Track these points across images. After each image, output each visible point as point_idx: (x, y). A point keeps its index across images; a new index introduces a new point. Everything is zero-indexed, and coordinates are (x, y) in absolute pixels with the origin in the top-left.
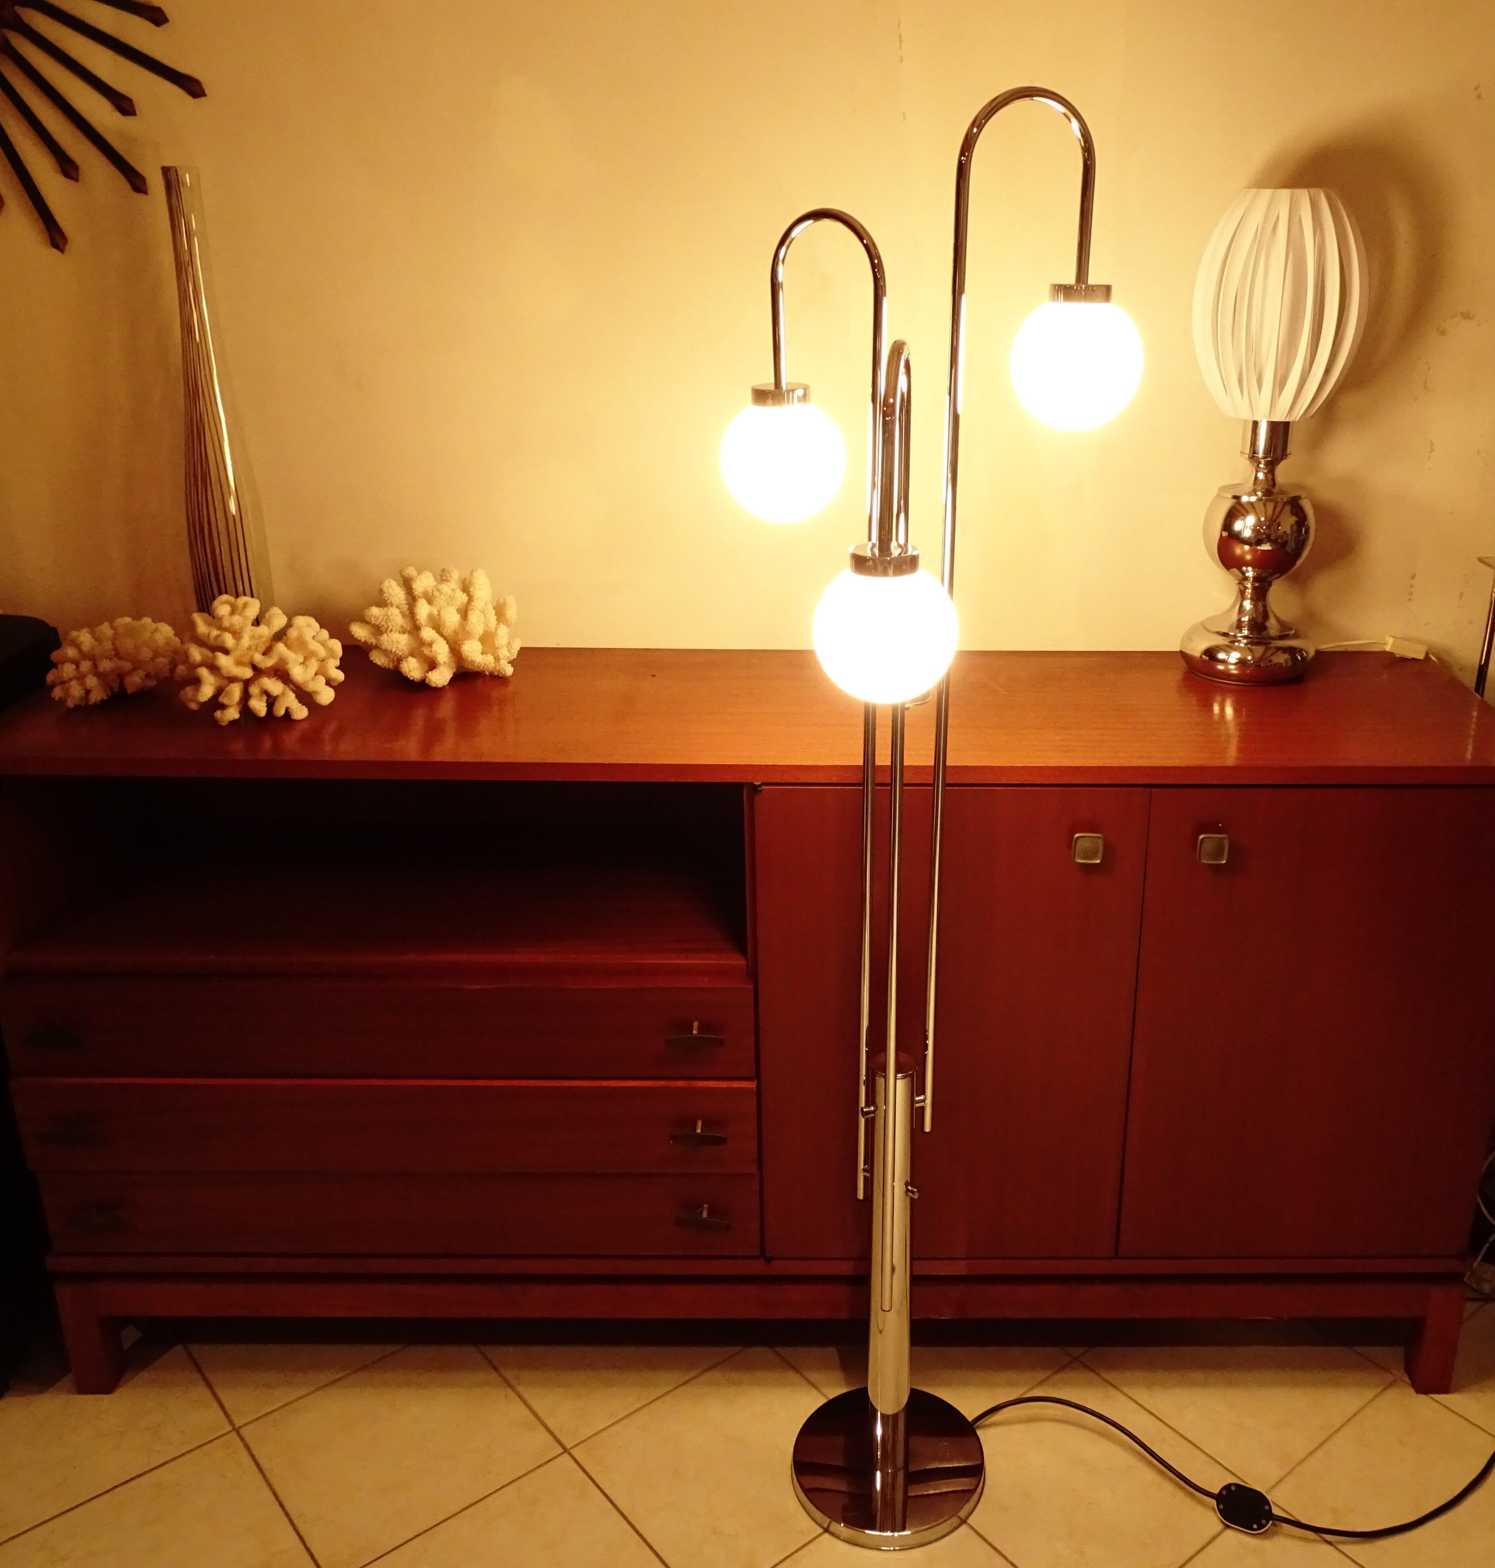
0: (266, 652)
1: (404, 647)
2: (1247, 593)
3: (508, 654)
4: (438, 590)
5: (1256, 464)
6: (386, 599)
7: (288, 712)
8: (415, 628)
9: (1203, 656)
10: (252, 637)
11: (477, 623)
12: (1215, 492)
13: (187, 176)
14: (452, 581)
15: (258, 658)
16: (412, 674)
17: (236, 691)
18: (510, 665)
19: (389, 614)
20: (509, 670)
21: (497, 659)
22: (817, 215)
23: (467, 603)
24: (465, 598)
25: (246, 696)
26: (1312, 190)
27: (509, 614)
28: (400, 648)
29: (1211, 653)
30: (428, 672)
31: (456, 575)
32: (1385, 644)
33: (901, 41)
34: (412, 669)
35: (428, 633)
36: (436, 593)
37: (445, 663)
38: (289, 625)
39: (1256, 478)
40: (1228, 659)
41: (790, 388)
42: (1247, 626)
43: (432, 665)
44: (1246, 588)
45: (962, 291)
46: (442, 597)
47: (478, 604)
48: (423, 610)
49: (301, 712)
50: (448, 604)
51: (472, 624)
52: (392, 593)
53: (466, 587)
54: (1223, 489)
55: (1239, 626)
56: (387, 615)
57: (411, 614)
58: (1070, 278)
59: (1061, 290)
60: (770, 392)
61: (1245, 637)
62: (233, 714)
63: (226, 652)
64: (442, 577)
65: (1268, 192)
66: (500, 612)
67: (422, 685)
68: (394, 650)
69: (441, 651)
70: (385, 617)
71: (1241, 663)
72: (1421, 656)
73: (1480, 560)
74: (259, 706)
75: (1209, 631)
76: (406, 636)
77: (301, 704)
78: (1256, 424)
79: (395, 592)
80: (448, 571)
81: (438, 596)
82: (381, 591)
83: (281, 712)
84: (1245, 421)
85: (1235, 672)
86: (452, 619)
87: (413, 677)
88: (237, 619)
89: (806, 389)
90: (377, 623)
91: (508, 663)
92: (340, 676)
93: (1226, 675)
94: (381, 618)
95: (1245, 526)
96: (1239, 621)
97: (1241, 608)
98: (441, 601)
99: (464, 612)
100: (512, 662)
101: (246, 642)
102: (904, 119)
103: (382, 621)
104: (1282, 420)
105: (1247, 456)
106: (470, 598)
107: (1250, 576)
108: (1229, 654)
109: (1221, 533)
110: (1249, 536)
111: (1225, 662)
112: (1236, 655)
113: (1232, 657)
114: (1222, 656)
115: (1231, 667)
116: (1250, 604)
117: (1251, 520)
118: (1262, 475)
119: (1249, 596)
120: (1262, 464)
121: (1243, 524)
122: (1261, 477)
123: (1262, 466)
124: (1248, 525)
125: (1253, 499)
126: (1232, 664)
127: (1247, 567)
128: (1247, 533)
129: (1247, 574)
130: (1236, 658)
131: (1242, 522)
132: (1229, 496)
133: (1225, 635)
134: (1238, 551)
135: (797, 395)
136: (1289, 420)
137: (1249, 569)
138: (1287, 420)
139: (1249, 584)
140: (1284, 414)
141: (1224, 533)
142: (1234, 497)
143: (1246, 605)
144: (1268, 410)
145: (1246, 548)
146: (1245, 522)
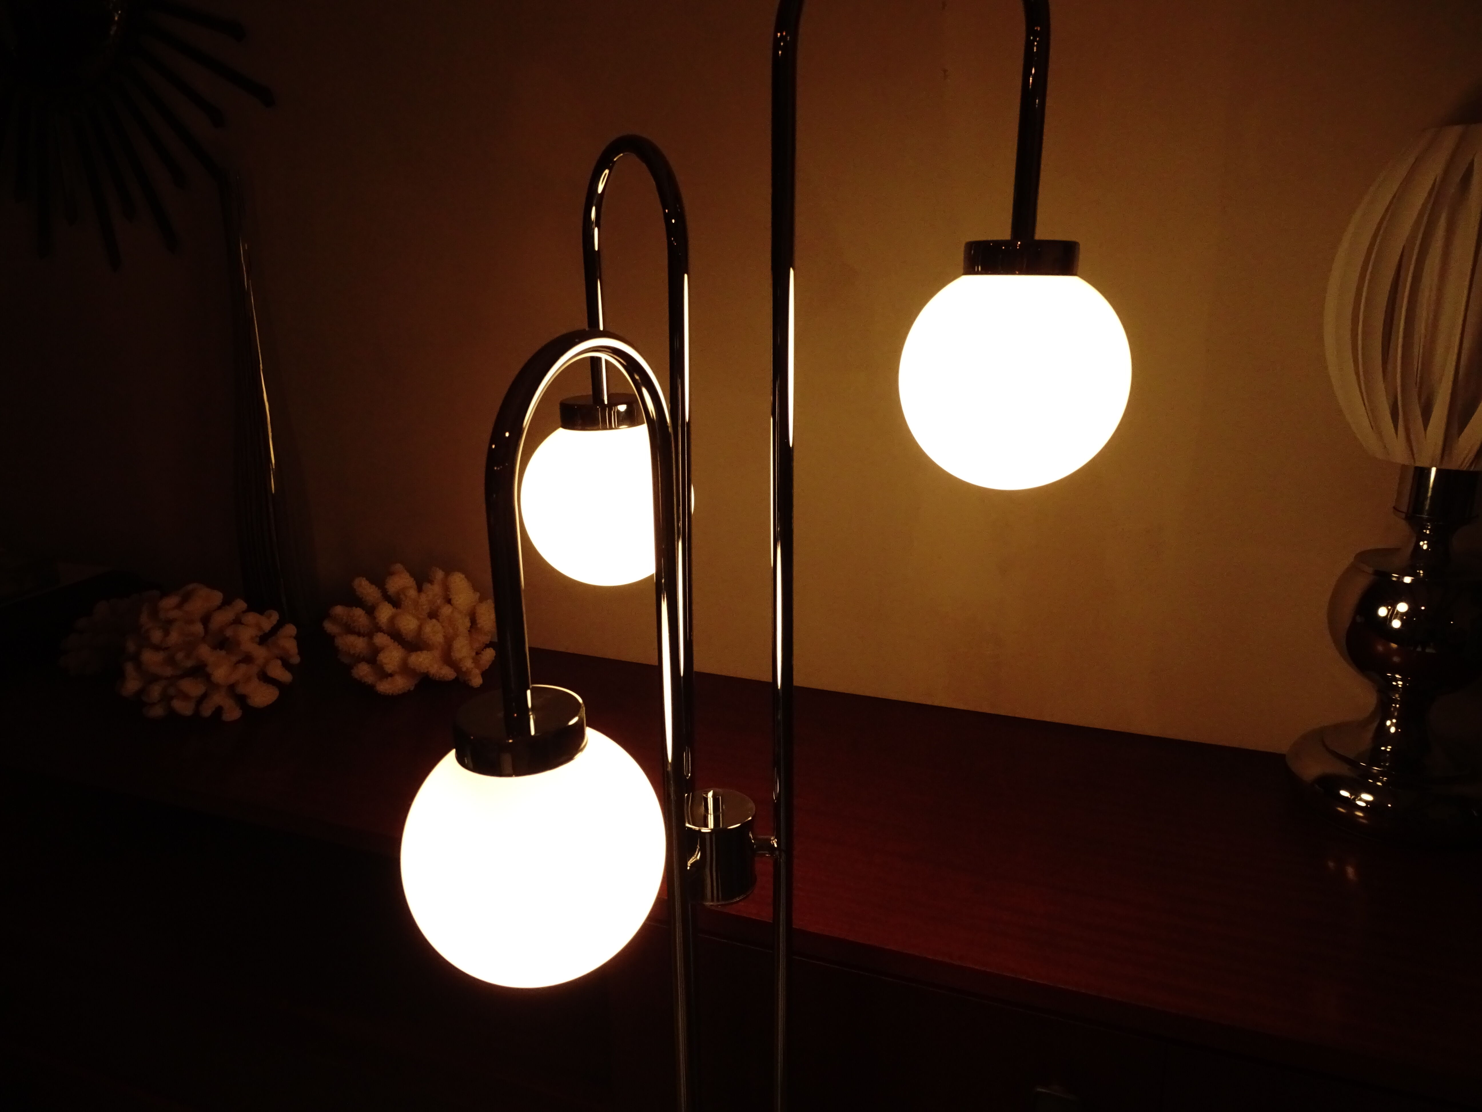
0: (189, 653)
1: (359, 651)
2: (1392, 709)
3: (475, 667)
4: (408, 595)
5: (1417, 529)
6: (357, 596)
7: (217, 712)
8: (372, 630)
9: (1316, 786)
10: (182, 633)
12: (1348, 560)
15: (181, 655)
16: (363, 679)
17: (157, 690)
18: (480, 676)
19: (356, 614)
21: (459, 671)
25: (167, 696)
28: (356, 649)
29: (1329, 783)
30: (377, 680)
34: (363, 671)
35: (382, 639)
36: (403, 597)
37: (395, 672)
38: (237, 621)
39: (1417, 547)
40: (1354, 799)
41: (610, 402)
42: (1388, 759)
43: (383, 674)
44: (1392, 702)
48: (386, 612)
49: (233, 712)
51: (428, 634)
54: (1362, 557)
55: (1376, 757)
56: (353, 615)
60: (584, 407)
61: (1382, 774)
62: (157, 711)
66: (473, 618)
68: (352, 652)
69: (392, 656)
70: (350, 618)
71: (1375, 810)
74: (183, 707)
75: (1327, 749)
76: (363, 639)
77: (233, 705)
78: (1420, 472)
81: (404, 600)
82: (353, 588)
83: (209, 712)
84: (1401, 468)
85: (1364, 821)
86: (410, 624)
87: (364, 682)
88: (177, 614)
90: (342, 622)
91: (478, 674)
92: (285, 676)
93: (1350, 822)
94: (345, 617)
96: (1376, 748)
97: (1383, 728)
98: (407, 606)
99: (428, 618)
100: (481, 674)
102: (946, 77)
103: (347, 619)
104: (1465, 467)
105: (1403, 516)
107: (1400, 686)
108: (1356, 793)
109: (1354, 619)
110: (1399, 629)
111: (1350, 803)
112: (1368, 797)
113: (1361, 800)
114: (1344, 793)
115: (1360, 814)
116: (1396, 725)
117: (1402, 607)
118: (1427, 544)
119: (1396, 714)
120: (1427, 529)
121: (1389, 610)
122: (1425, 547)
123: (1428, 532)
124: (1398, 612)
125: (1408, 580)
126: (1360, 808)
127: (1394, 673)
128: (1396, 624)
129: (1394, 683)
130: (1366, 802)
131: (1389, 607)
132: (1370, 570)
133: (1353, 763)
134: (1380, 648)
135: (618, 411)
136: (1476, 469)
137: (1397, 676)
138: (1472, 469)
139: (1397, 696)
140: (1467, 459)
141: (1359, 619)
142: (1377, 573)
143: (1390, 727)
144: (1439, 451)
145: (1394, 646)
146: (1394, 607)
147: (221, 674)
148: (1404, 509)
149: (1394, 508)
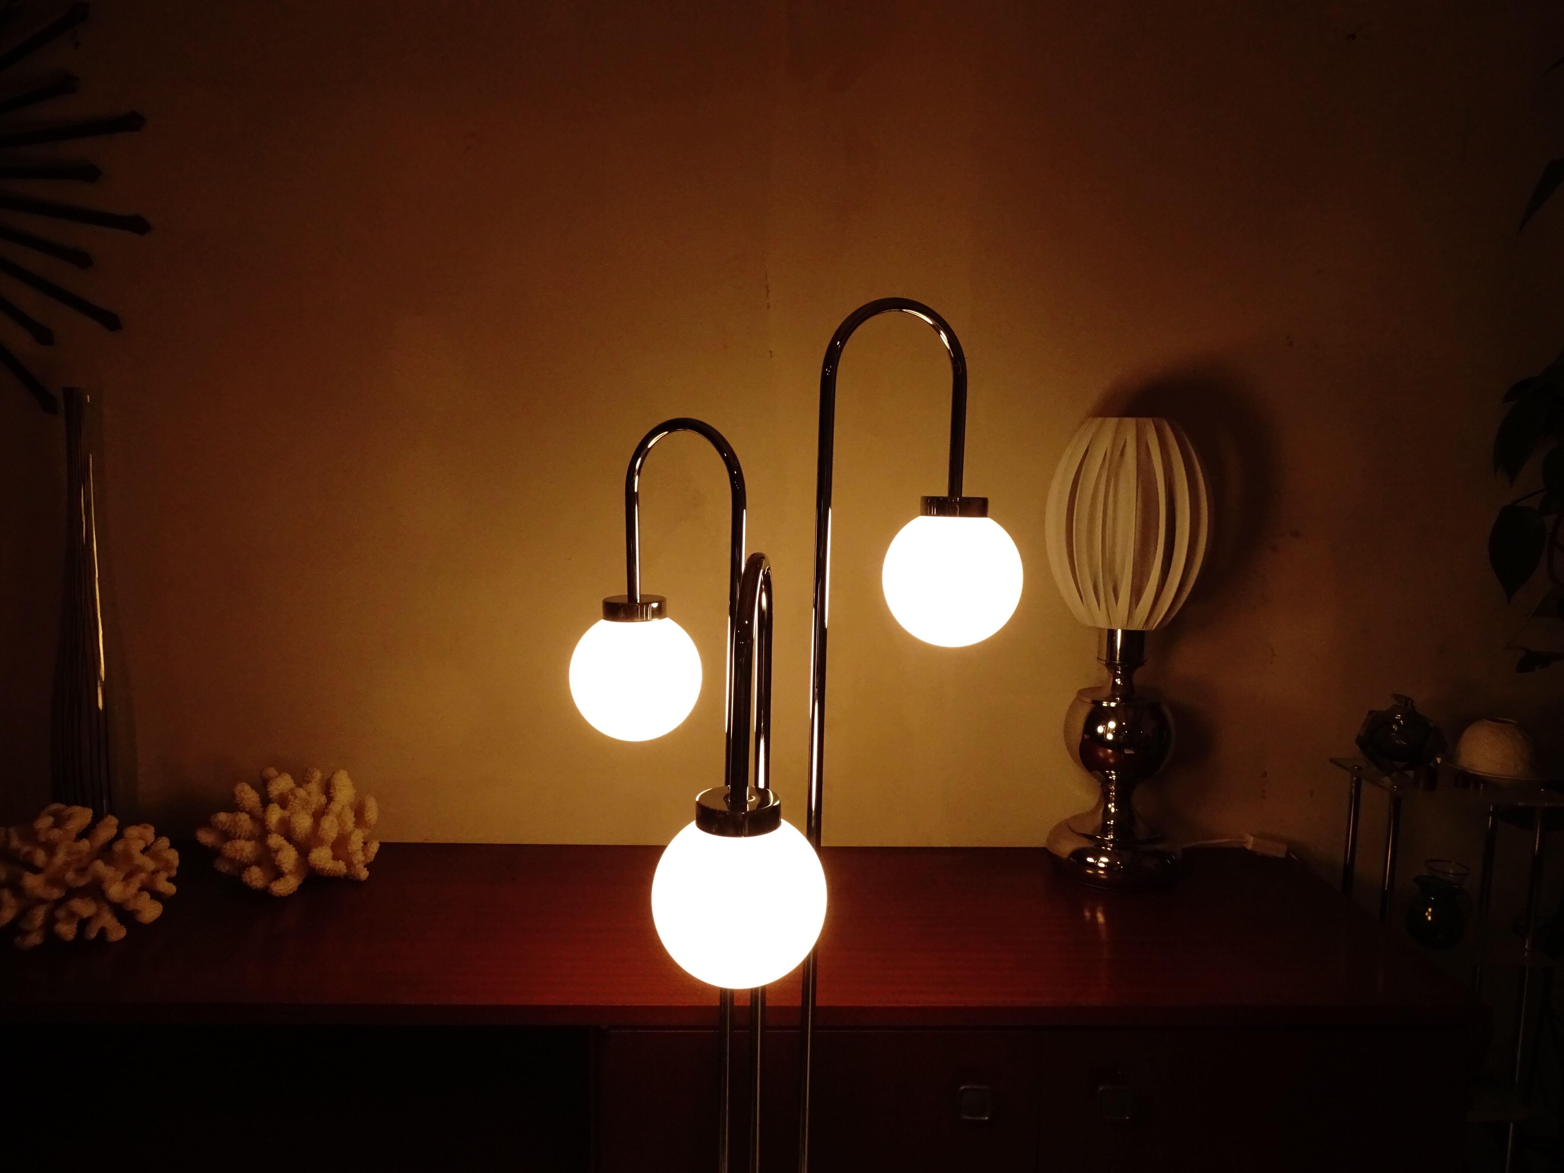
0: (81, 871)
1: (249, 855)
2: (1111, 796)
3: (363, 858)
4: (293, 794)
5: (1113, 671)
6: (239, 802)
7: (103, 932)
8: (262, 833)
9: (1071, 859)
10: (69, 853)
11: (330, 828)
12: (1073, 696)
13: (88, 397)
14: (313, 782)
15: (70, 876)
16: (254, 883)
17: (39, 915)
18: (366, 868)
19: (237, 819)
20: (364, 874)
21: (350, 864)
22: (671, 426)
23: (325, 806)
24: (323, 799)
25: (51, 921)
26: (1155, 419)
27: (368, 816)
28: (244, 854)
29: (1079, 855)
30: (271, 882)
31: (318, 775)
32: (1246, 842)
33: (768, 291)
34: (255, 877)
35: (275, 840)
36: (291, 797)
37: (291, 871)
38: (119, 836)
39: (1115, 683)
40: (1097, 863)
41: (644, 601)
42: (1112, 830)
43: (278, 874)
44: (1110, 791)
45: (828, 504)
46: (297, 801)
47: (335, 807)
48: (275, 814)
49: (118, 932)
50: (303, 808)
51: (323, 830)
52: (245, 797)
53: (327, 789)
54: (1081, 693)
55: (1105, 830)
56: (235, 821)
57: (260, 820)
58: (944, 493)
59: (934, 504)
60: (623, 605)
61: (1111, 841)
62: (35, 939)
63: (36, 870)
64: (301, 780)
65: (1113, 422)
66: (359, 812)
67: (265, 894)
68: (238, 858)
69: (288, 857)
70: (233, 824)
71: (1109, 867)
72: (1282, 855)
73: (1332, 761)
74: (67, 930)
75: (1074, 832)
76: (253, 843)
77: (119, 924)
78: (1112, 634)
79: (249, 796)
80: (310, 771)
81: (293, 800)
82: (233, 795)
83: (93, 935)
84: (1100, 630)
85: (1104, 877)
86: (303, 823)
87: (256, 886)
88: (56, 834)
89: (661, 602)
90: (224, 829)
91: (365, 866)
92: (170, 889)
93: (1095, 877)
94: (228, 823)
95: (1108, 729)
96: (1104, 824)
97: (1107, 810)
98: (296, 804)
99: (319, 815)
100: (368, 866)
101: (60, 857)
102: (772, 357)
103: (230, 825)
104: (1140, 629)
105: (1104, 663)
106: (330, 799)
107: (1114, 779)
108: (1097, 858)
109: (1083, 737)
110: (1112, 740)
111: (1094, 866)
112: (1105, 860)
113: (1101, 862)
114: (1090, 860)
115: (1102, 872)
116: (1115, 807)
117: (1112, 725)
118: (1120, 680)
119: (1113, 799)
120: (1119, 670)
121: (1104, 728)
122: (1119, 683)
123: (1119, 672)
124: (1109, 729)
125: (1113, 704)
126: (1102, 869)
127: (1110, 770)
128: (1110, 737)
129: (1110, 777)
130: (1105, 863)
131: (1104, 726)
132: (1089, 700)
133: (1091, 837)
134: (1101, 754)
135: (652, 608)
136: (1146, 630)
137: (1113, 772)
138: (1144, 630)
139: (1113, 787)
140: (1142, 623)
141: (1086, 737)
142: (1094, 702)
143: (1111, 808)
144: (1125, 620)
145: (1110, 751)
146: (1107, 726)
147: (115, 891)
148: (1104, 658)
149: (1097, 658)
